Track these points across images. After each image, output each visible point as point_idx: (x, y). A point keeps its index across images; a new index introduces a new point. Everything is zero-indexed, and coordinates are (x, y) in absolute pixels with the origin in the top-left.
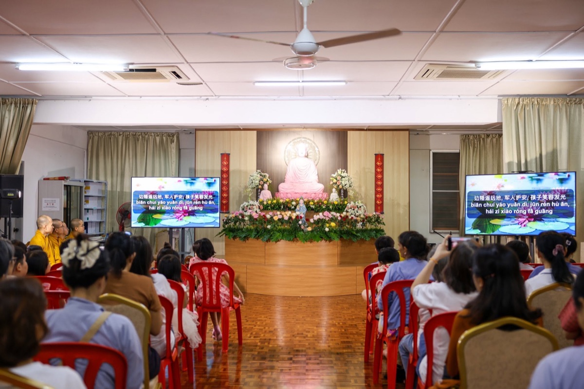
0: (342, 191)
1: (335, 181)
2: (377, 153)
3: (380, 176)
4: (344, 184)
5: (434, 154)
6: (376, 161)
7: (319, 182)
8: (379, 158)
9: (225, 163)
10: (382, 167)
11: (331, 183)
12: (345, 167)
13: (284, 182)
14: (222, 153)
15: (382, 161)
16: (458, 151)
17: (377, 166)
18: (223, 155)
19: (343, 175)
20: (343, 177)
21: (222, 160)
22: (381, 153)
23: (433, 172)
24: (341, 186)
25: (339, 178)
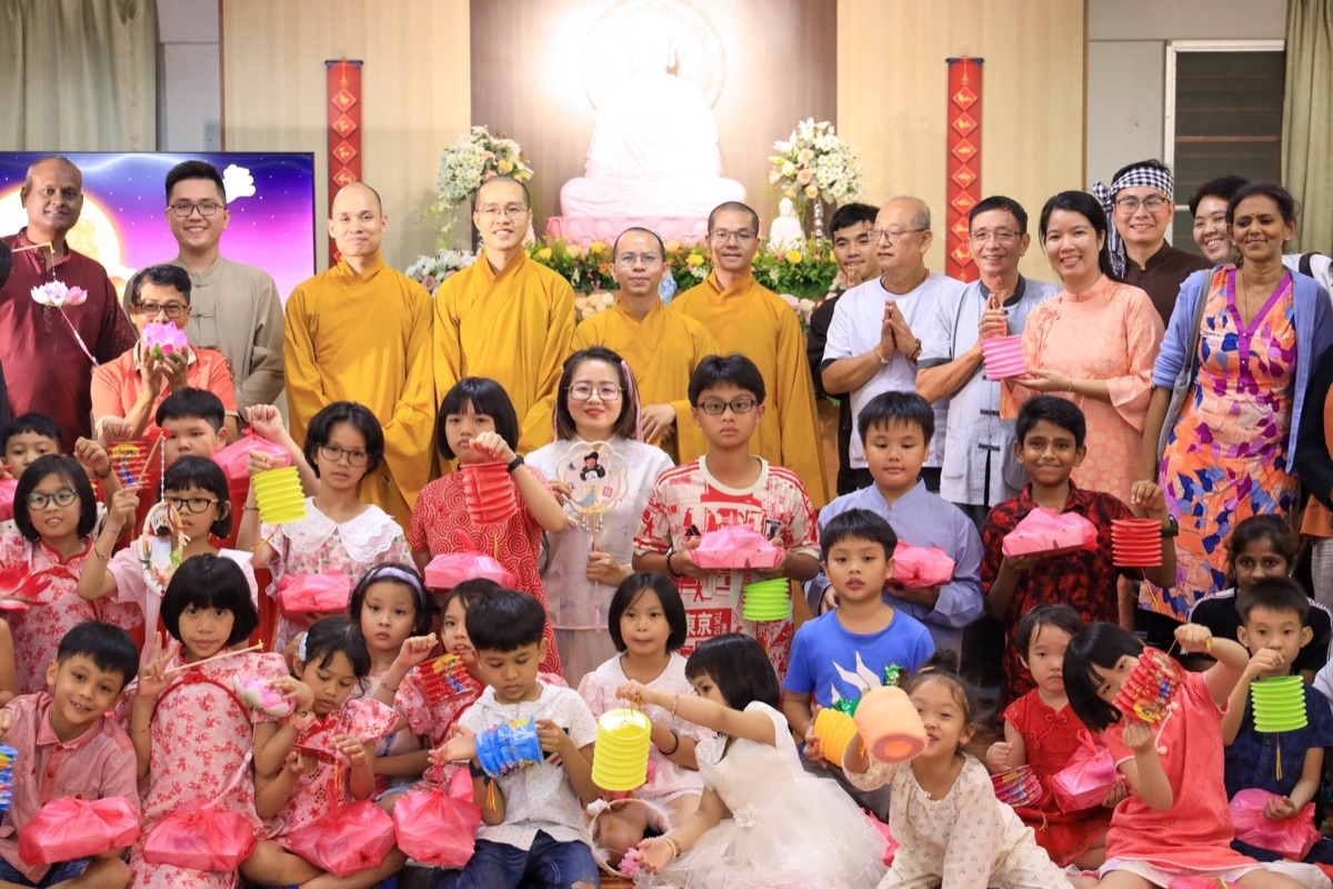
0: (818, 211)
1: (789, 168)
2: (956, 55)
3: (966, 150)
4: (825, 182)
5: (1181, 56)
6: (953, 87)
7: (725, 174)
8: (965, 73)
9: (344, 100)
10: (975, 110)
11: (775, 177)
12: (827, 110)
13: (582, 173)
14: (330, 58)
15: (977, 86)
16: (1276, 45)
17: (954, 110)
18: (332, 65)
19: (821, 143)
20: (820, 153)
21: (332, 88)
22: (974, 54)
23: (1179, 131)
24: (812, 191)
25: (804, 156)
